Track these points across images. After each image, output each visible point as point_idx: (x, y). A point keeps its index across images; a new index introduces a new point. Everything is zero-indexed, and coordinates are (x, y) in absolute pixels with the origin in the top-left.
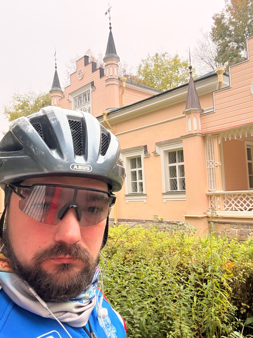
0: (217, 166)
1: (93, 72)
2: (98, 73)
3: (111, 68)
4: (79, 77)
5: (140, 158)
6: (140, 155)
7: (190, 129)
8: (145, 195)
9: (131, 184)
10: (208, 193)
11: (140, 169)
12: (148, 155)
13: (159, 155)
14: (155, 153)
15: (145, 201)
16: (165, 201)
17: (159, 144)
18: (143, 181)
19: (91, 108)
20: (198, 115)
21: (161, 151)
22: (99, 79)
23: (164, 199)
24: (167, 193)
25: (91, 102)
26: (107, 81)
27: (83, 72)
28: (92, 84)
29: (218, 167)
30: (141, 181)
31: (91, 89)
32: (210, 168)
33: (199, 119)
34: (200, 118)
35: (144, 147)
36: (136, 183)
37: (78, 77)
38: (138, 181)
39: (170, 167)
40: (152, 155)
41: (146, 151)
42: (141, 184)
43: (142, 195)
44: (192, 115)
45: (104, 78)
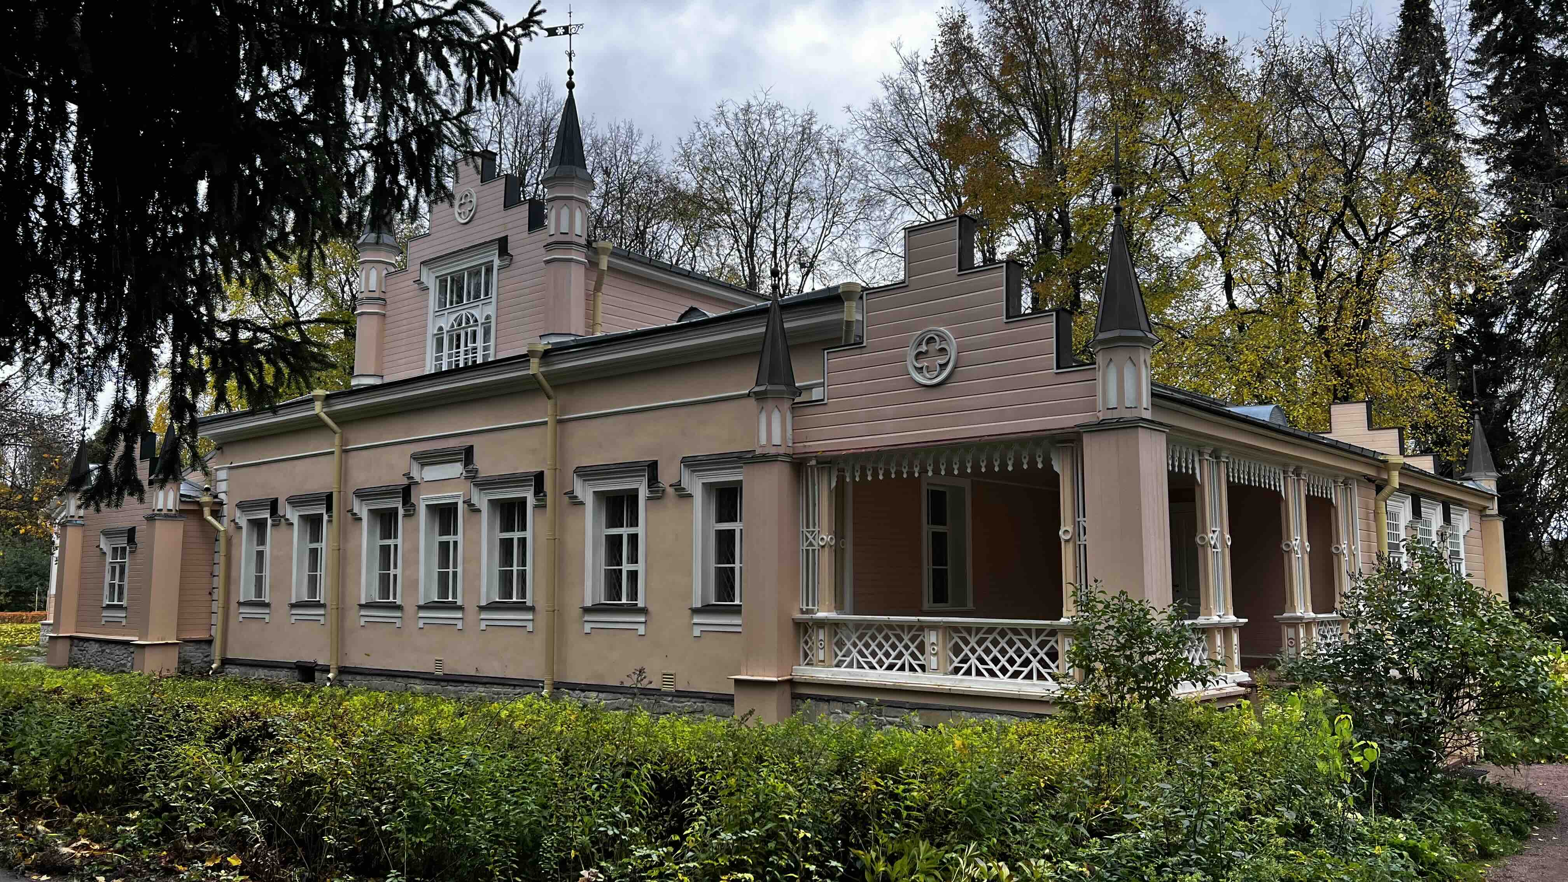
0: (823, 547)
1: (507, 205)
2: (522, 213)
3: (565, 212)
4: (460, 214)
5: (637, 496)
6: (637, 489)
7: (763, 441)
8: (644, 611)
9: (603, 572)
10: (798, 616)
11: (632, 530)
12: (658, 491)
13: (690, 496)
14: (678, 487)
15: (641, 630)
16: (697, 632)
17: (693, 464)
18: (640, 567)
19: (493, 320)
20: (787, 405)
21: (695, 485)
22: (526, 234)
23: (695, 627)
24: (706, 609)
25: (494, 300)
26: (549, 247)
27: (474, 200)
28: (503, 244)
29: (826, 549)
30: (632, 567)
31: (497, 262)
32: (807, 551)
33: (789, 416)
34: (792, 413)
35: (649, 466)
36: (621, 570)
37: (457, 215)
38: (626, 567)
39: (719, 533)
40: (670, 491)
41: (653, 481)
42: (633, 575)
43: (633, 610)
44: (770, 404)
45: (541, 236)
